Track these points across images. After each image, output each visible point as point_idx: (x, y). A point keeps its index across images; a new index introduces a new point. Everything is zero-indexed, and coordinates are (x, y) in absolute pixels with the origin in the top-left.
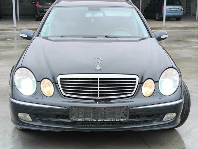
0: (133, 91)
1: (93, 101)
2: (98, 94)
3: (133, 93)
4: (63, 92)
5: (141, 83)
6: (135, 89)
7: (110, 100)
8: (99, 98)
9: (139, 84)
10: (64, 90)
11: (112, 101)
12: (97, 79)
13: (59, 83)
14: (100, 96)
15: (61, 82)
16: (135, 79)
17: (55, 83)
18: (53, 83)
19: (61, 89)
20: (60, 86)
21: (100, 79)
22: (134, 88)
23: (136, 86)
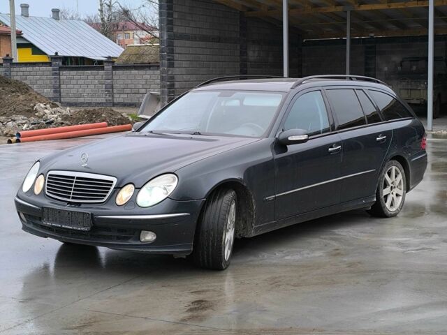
0: (105, 196)
2: (71, 196)
3: (106, 198)
4: (46, 191)
5: (119, 188)
6: (108, 195)
7: (80, 204)
8: (71, 200)
9: (115, 188)
10: (48, 189)
12: (73, 178)
13: (47, 180)
14: (73, 198)
15: (49, 178)
16: (112, 182)
19: (46, 187)
20: (46, 183)
21: (78, 178)
22: (107, 192)
23: (110, 191)
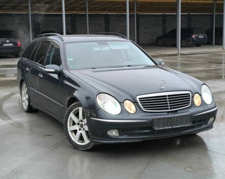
1: (166, 113)
2: (169, 107)
3: (190, 104)
4: (143, 109)
5: (193, 97)
10: (144, 107)
11: (178, 112)
12: (166, 96)
13: (139, 102)
14: (171, 109)
15: (140, 101)
16: (189, 94)
17: (135, 102)
18: (133, 103)
19: (142, 107)
20: (140, 105)
21: (168, 96)
22: (190, 100)
